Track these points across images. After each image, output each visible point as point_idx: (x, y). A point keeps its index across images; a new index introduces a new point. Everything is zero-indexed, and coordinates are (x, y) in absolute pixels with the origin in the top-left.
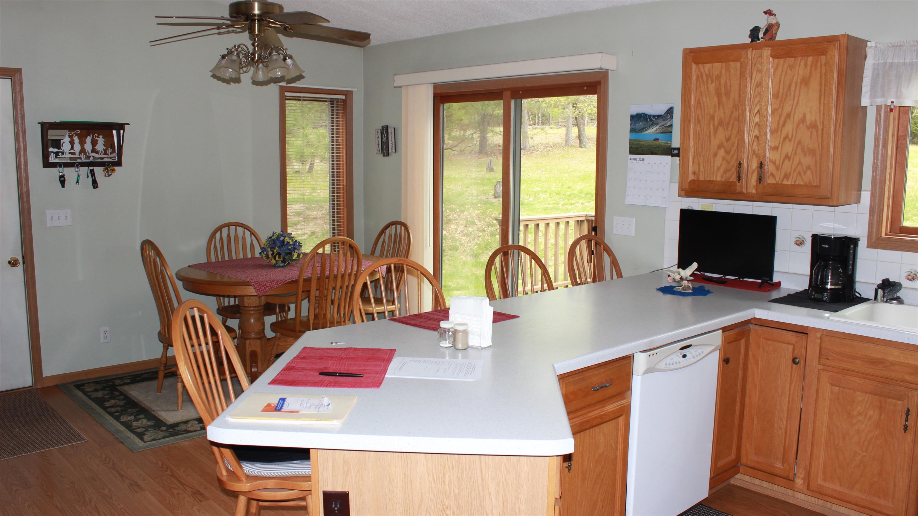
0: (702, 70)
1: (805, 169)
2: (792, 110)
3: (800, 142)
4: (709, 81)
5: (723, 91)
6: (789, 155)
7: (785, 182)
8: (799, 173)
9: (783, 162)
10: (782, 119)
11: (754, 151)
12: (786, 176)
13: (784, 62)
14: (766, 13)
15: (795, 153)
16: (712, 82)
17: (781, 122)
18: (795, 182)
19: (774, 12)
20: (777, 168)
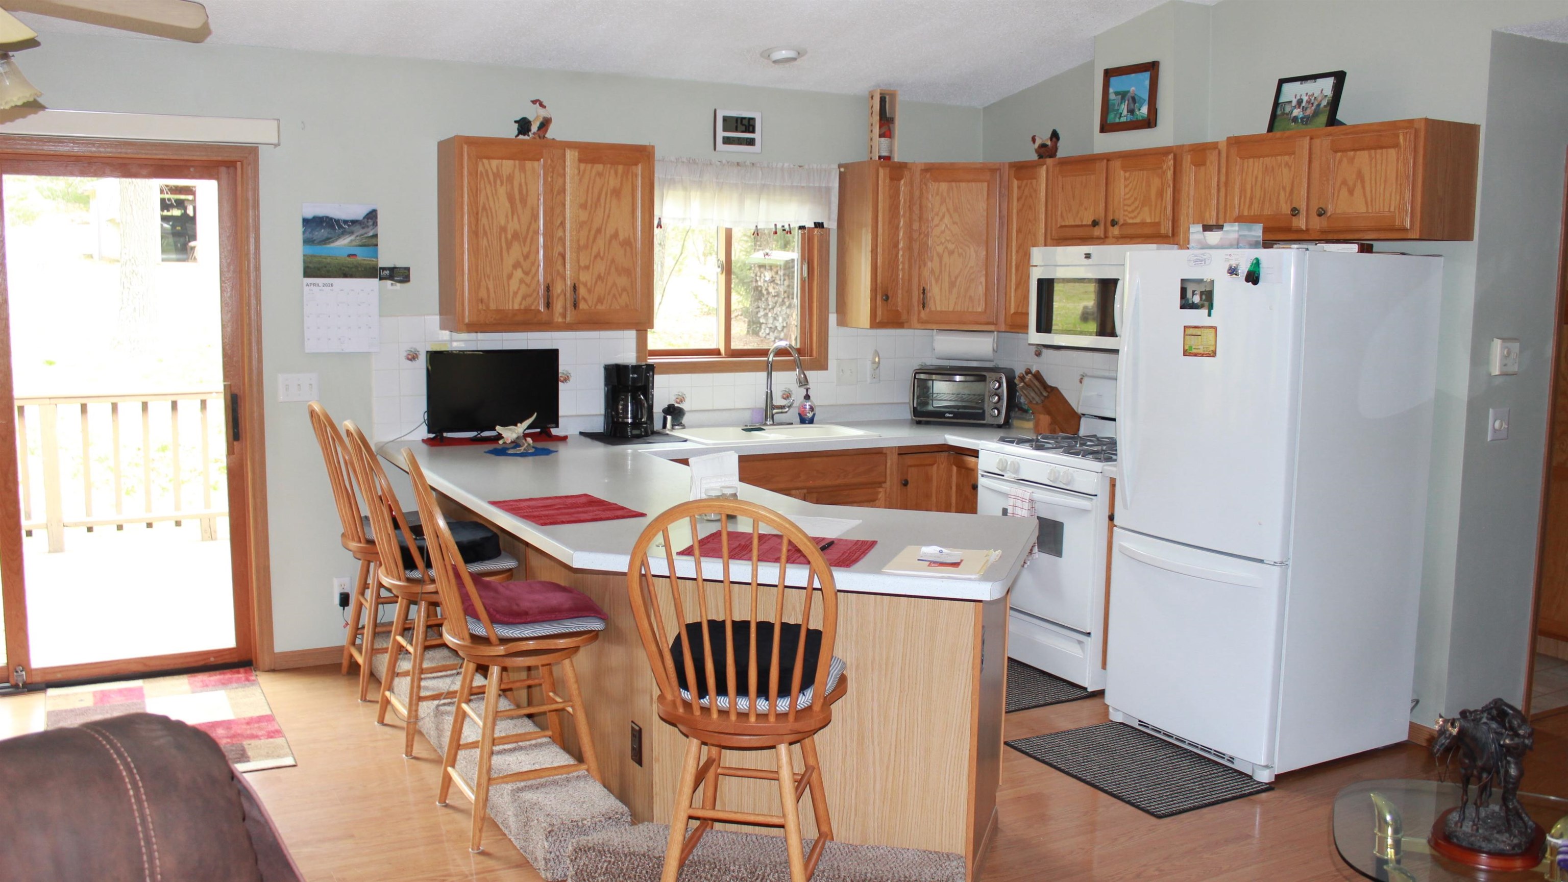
0: (487, 166)
1: (620, 289)
2: (602, 224)
3: (613, 261)
4: (498, 182)
5: (517, 196)
6: (602, 275)
7: (599, 307)
8: (614, 296)
9: (596, 283)
10: (593, 232)
11: (558, 271)
12: (600, 300)
13: (592, 168)
14: (534, 102)
15: (609, 274)
16: (502, 184)
17: (591, 238)
18: (610, 306)
19: (544, 104)
20: (589, 291)
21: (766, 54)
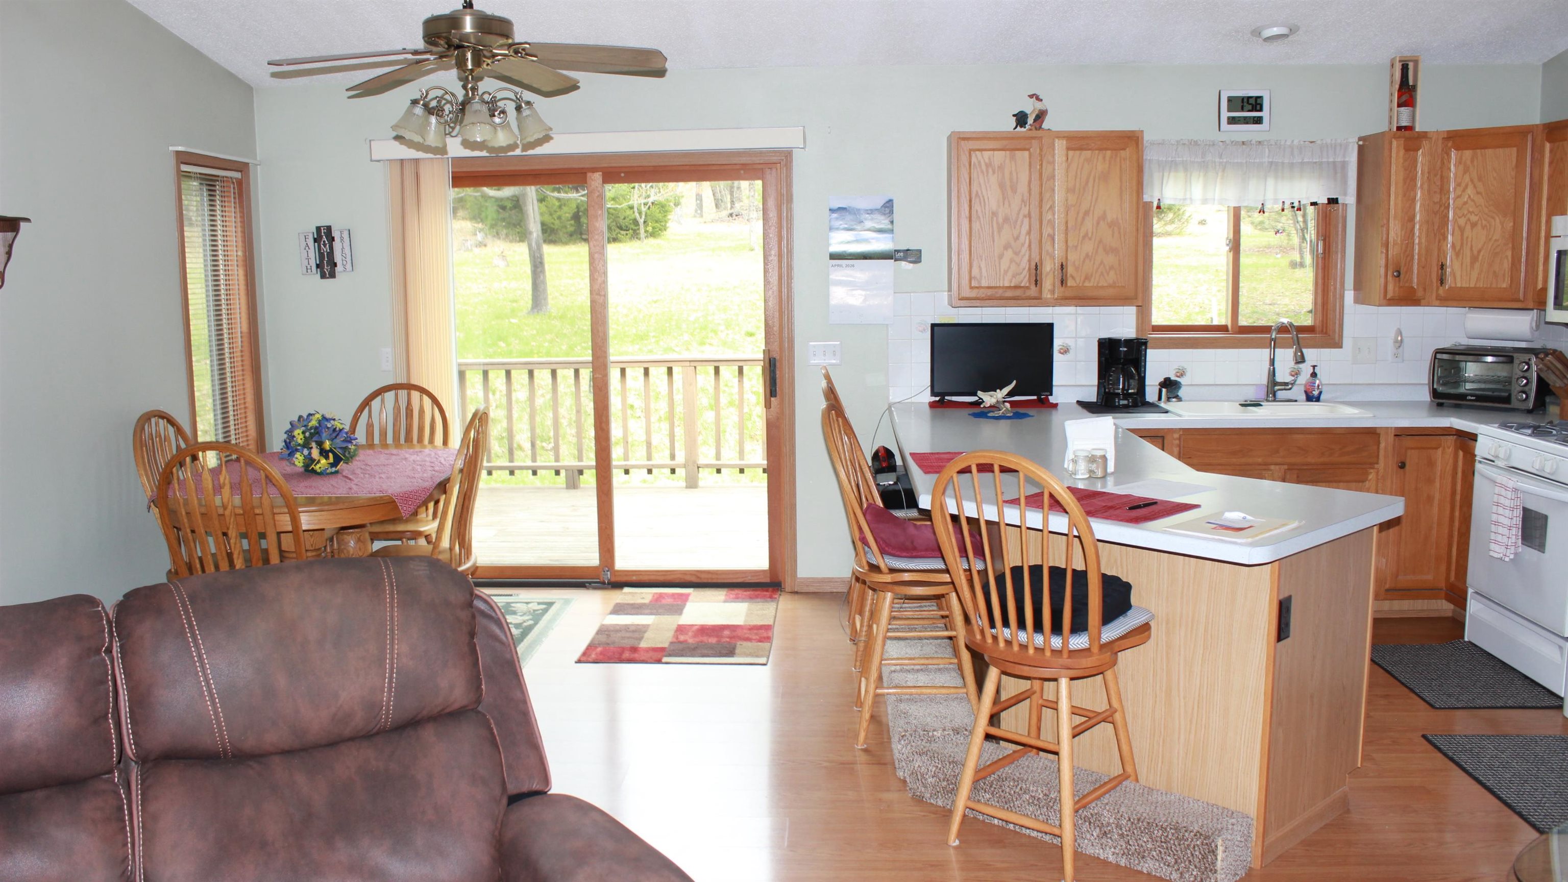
0: (980, 157)
1: (1107, 268)
2: (1090, 207)
3: (1100, 241)
4: (990, 171)
5: (1008, 183)
6: (1090, 254)
7: (1087, 284)
8: (1102, 274)
9: (1084, 261)
10: (1081, 215)
11: (1047, 251)
12: (1087, 278)
13: (1080, 154)
14: (1031, 96)
15: (1097, 252)
16: (994, 173)
17: (1080, 219)
18: (1098, 283)
19: (1041, 97)
20: (1077, 269)
21: (1257, 33)
